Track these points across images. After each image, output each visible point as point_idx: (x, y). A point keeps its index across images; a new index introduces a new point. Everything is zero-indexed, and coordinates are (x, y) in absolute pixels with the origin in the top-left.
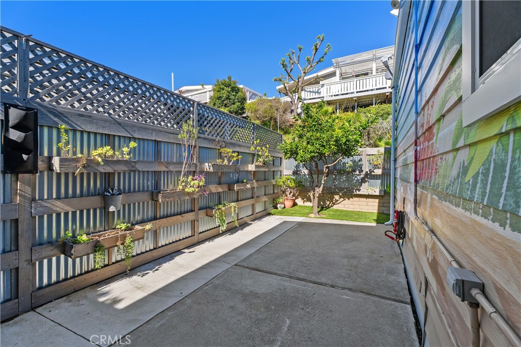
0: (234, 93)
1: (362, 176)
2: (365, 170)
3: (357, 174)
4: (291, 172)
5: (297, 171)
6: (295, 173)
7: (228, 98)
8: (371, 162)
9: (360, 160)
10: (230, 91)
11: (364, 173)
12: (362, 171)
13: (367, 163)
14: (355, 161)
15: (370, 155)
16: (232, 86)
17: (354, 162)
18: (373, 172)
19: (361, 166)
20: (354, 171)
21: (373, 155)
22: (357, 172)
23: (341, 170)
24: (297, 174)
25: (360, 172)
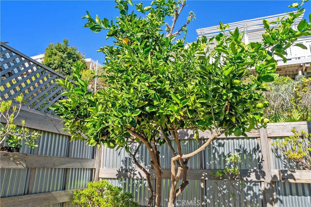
0: (71, 61)
1: (264, 186)
2: (270, 171)
3: (251, 181)
4: (113, 173)
5: (126, 171)
6: (123, 174)
7: (61, 66)
8: (280, 152)
9: (257, 149)
10: (66, 57)
11: (268, 179)
12: (264, 174)
13: (272, 156)
14: (245, 151)
15: (275, 138)
16: (68, 51)
17: (243, 151)
18: (292, 177)
19: (259, 164)
20: (245, 173)
21: (281, 138)
22: (253, 177)
23: (215, 170)
24: (125, 176)
25: (258, 177)
